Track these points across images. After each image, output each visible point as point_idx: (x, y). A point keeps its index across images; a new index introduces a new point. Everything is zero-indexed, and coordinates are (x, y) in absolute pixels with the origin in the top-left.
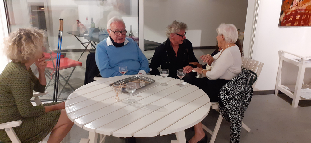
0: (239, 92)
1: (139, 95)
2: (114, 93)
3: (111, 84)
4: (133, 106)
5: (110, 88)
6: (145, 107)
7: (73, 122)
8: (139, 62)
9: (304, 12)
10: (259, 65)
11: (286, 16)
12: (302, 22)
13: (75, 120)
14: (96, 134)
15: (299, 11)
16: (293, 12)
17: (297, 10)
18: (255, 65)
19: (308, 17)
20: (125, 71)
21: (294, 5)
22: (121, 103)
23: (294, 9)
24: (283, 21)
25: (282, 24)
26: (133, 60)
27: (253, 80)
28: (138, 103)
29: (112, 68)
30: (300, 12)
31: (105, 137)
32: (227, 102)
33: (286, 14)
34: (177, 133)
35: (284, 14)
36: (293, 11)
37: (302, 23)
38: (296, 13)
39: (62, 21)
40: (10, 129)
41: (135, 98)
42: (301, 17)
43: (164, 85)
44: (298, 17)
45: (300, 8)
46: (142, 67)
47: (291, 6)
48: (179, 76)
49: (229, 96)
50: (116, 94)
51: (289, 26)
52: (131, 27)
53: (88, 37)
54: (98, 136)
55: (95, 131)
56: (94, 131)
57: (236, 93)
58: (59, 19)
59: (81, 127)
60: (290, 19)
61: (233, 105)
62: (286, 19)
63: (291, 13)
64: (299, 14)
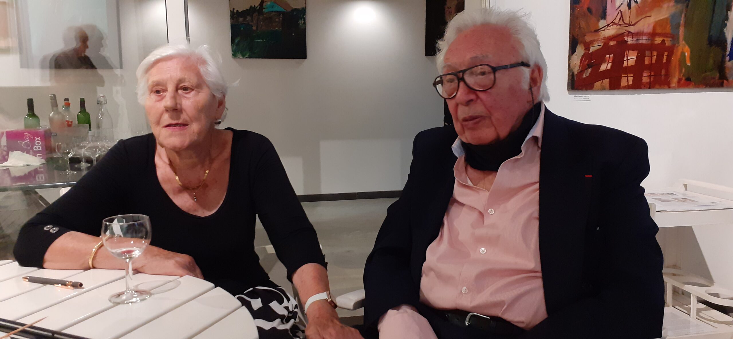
9: (649, 42)
11: (587, 57)
12: (645, 74)
15: (630, 40)
16: (612, 43)
17: (622, 35)
19: (665, 57)
21: (610, 18)
23: (611, 31)
24: (581, 72)
25: (579, 83)
30: (634, 42)
33: (587, 48)
35: (580, 51)
36: (611, 38)
37: (645, 79)
38: (620, 45)
42: (640, 59)
44: (631, 58)
45: (632, 29)
47: (602, 23)
51: (603, 89)
60: (604, 67)
62: (589, 66)
63: (606, 45)
64: (633, 47)
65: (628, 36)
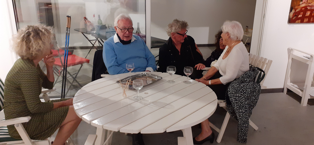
0: (247, 90)
1: (146, 91)
2: (121, 90)
3: (118, 81)
4: (140, 102)
5: (118, 85)
6: (152, 104)
7: (81, 118)
8: (146, 59)
10: (267, 62)
11: (295, 13)
12: (312, 18)
13: (83, 116)
14: (104, 130)
15: (309, 8)
16: (303, 9)
17: (307, 6)
18: (264, 63)
20: (132, 68)
21: (304, 1)
22: (128, 99)
23: (304, 5)
24: (293, 18)
25: (291, 21)
26: (140, 57)
27: (261, 78)
28: (145, 100)
29: (119, 65)
31: (112, 133)
32: (235, 100)
33: (295, 10)
34: (184, 129)
35: (293, 11)
36: (303, 7)
37: (312, 20)
38: (305, 9)
39: (69, 18)
40: (20, 125)
41: (142, 94)
42: (311, 14)
43: (171, 82)
44: (308, 13)
45: (310, 5)
46: (149, 64)
47: (301, 3)
48: (186, 74)
49: (236, 94)
50: (123, 91)
51: (298, 23)
52: (138, 24)
53: (95, 34)
54: (106, 132)
55: (103, 128)
56: (101, 127)
57: (244, 91)
58: (67, 16)
59: (89, 123)
60: (299, 16)
61: (240, 103)
62: (295, 16)
63: (301, 9)
64: (309, 10)
65: (308, 7)
